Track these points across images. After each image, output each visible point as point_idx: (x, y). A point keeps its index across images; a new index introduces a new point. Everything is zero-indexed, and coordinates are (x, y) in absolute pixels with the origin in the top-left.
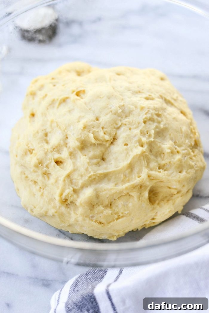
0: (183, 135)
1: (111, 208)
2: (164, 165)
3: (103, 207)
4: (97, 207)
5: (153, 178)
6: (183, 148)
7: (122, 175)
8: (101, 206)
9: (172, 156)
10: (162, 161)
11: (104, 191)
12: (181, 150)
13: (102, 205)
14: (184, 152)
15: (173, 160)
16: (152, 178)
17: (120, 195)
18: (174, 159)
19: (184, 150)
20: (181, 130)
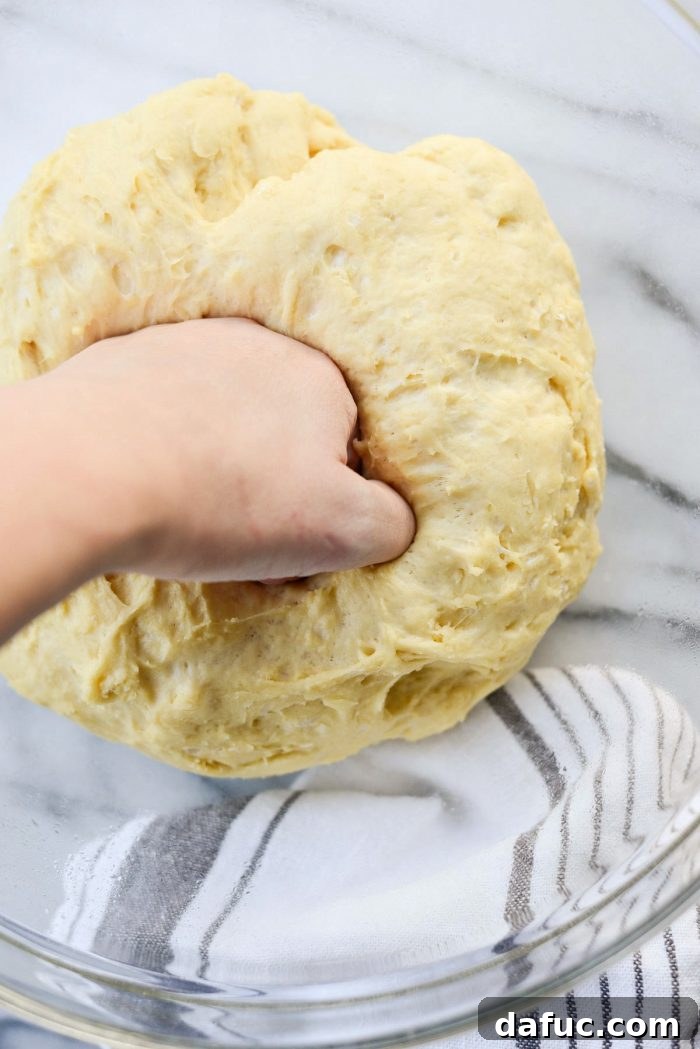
0: (536, 500)
1: (258, 732)
2: (459, 611)
3: (230, 731)
4: (208, 731)
5: (412, 657)
6: (530, 548)
7: (308, 636)
8: (221, 728)
9: (488, 581)
10: (453, 599)
11: (239, 690)
12: (520, 558)
13: (227, 723)
14: (532, 562)
15: (490, 595)
16: (407, 657)
17: (292, 704)
18: (496, 590)
19: (533, 554)
20: (530, 483)
